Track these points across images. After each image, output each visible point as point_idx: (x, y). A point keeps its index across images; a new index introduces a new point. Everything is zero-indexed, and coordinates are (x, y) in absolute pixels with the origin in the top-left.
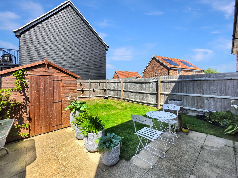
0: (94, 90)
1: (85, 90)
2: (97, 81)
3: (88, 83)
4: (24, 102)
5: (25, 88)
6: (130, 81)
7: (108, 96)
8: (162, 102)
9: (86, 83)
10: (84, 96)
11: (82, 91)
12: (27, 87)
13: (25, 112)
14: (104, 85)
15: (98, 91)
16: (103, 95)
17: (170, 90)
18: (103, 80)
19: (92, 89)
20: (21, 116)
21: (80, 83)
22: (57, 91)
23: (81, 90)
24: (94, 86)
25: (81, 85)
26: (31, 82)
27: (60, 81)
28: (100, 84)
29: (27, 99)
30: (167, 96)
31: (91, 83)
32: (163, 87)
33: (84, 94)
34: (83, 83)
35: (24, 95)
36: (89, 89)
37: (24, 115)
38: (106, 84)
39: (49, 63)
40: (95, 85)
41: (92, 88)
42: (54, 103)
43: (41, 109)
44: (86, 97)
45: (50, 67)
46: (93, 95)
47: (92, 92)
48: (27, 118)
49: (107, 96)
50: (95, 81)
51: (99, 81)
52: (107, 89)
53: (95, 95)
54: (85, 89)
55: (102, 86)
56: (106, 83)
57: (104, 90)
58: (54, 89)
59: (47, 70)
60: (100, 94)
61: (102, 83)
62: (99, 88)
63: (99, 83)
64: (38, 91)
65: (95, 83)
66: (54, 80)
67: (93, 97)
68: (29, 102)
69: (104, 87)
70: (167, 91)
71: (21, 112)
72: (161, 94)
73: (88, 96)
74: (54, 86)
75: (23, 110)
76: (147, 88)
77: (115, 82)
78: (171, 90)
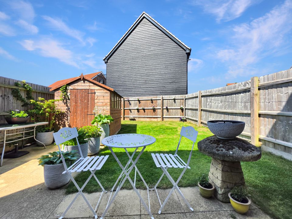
0: (167, 109)
1: (157, 109)
2: (171, 97)
3: (160, 100)
4: (66, 112)
5: (68, 100)
6: (210, 94)
7: (187, 118)
8: (263, 133)
9: (158, 101)
10: (156, 116)
11: (154, 110)
12: (69, 99)
13: (67, 120)
14: (181, 102)
15: (173, 111)
16: (181, 116)
17: (280, 105)
18: (180, 95)
19: (165, 108)
20: (64, 122)
21: (152, 100)
22: (91, 103)
23: (152, 108)
24: (168, 104)
25: (152, 102)
26: (71, 95)
27: (94, 94)
28: (176, 100)
29: (68, 109)
30: (275, 120)
31: (163, 100)
32: (265, 99)
33: (156, 113)
34: (154, 100)
35: (67, 106)
36: (161, 108)
37: (66, 123)
38: (184, 101)
39: (84, 77)
40: (169, 102)
41: (165, 105)
42: (88, 115)
43: (78, 119)
44: (158, 117)
45: (86, 81)
46: (166, 115)
47: (165, 111)
48: (68, 125)
49: (184, 118)
50: (169, 98)
51: (173, 97)
52: (186, 107)
53: (169, 115)
54: (157, 107)
55: (178, 103)
56: (184, 99)
57: (180, 109)
58: (88, 102)
59: (83, 84)
60: (175, 115)
61: (178, 99)
62: (174, 107)
63: (174, 100)
64: (76, 103)
65: (169, 100)
66: (88, 93)
67: (167, 118)
68: (70, 112)
69: (181, 105)
70: (275, 108)
71: (64, 120)
72: (260, 115)
73: (160, 116)
74: (88, 99)
75: (66, 118)
76: (234, 104)
77: (193, 96)
78: (284, 104)
